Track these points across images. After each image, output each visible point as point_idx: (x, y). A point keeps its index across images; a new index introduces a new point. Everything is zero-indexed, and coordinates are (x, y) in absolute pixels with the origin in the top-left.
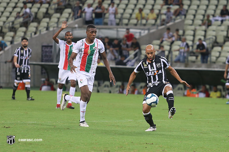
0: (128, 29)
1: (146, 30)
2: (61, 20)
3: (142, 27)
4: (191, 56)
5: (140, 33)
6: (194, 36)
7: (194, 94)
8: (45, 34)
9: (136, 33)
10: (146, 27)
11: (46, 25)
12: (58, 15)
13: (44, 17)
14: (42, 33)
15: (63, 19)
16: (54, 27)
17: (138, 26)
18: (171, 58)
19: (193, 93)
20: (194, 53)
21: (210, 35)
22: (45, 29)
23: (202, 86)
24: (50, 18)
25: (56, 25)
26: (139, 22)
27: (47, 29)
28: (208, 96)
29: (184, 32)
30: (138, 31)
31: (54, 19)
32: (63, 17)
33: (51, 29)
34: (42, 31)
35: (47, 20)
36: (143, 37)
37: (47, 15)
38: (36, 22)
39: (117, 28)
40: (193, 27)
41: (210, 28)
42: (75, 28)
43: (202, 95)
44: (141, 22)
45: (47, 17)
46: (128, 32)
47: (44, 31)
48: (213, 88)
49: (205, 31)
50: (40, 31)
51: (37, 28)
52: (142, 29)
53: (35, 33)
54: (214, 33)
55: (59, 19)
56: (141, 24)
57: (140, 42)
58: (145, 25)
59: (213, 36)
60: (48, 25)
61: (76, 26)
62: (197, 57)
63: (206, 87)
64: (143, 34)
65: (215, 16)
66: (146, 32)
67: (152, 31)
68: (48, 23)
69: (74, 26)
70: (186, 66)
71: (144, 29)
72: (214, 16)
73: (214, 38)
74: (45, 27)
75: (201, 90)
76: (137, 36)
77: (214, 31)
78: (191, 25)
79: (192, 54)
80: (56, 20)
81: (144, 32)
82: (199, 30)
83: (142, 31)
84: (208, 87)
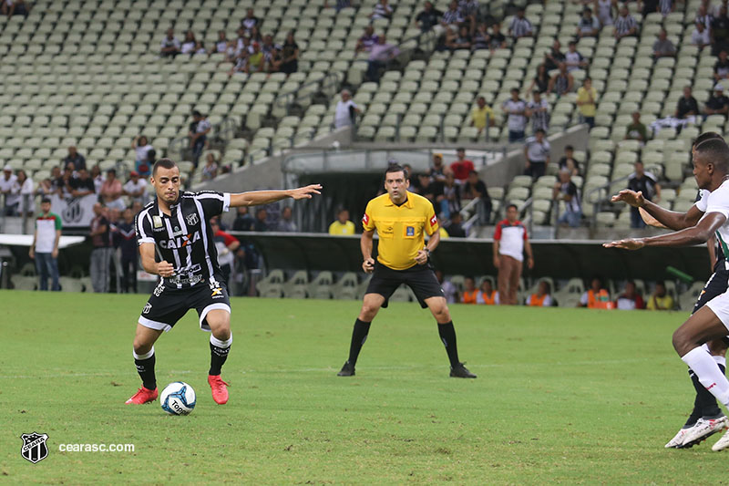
0: (461, 150)
1: (499, 151)
2: (301, 131)
3: (491, 145)
4: (603, 211)
5: (484, 158)
6: (612, 164)
7: (603, 301)
8: (263, 164)
9: (475, 158)
10: (499, 145)
11: (265, 143)
12: (294, 120)
13: (263, 126)
14: (256, 162)
15: (305, 130)
16: (283, 149)
17: (481, 144)
18: (557, 217)
19: (600, 299)
20: (611, 204)
21: (649, 162)
22: (264, 153)
23: (626, 283)
24: (276, 128)
25: (288, 144)
26: (484, 132)
27: (269, 152)
28: (641, 305)
29: (589, 155)
30: (481, 154)
31: (285, 130)
32: (307, 125)
33: (277, 153)
34: (255, 157)
35: (269, 131)
36: (491, 168)
37: (270, 120)
38: (243, 137)
39: (430, 149)
40: (610, 144)
41: (650, 144)
42: (334, 149)
43: (626, 305)
44: (488, 132)
45: (269, 126)
46: (461, 157)
47: (261, 158)
48: (654, 288)
49: (639, 153)
50: (252, 158)
51: (245, 151)
52: (489, 151)
53: (241, 163)
54: (659, 157)
55: (295, 128)
56: (488, 138)
57: (486, 181)
58: (496, 140)
59: (657, 163)
60: (270, 145)
61: (336, 144)
62: (618, 213)
63: (634, 285)
64: (490, 163)
65: (663, 115)
66: (499, 156)
67: (511, 154)
68: (271, 139)
69: (330, 146)
70: (591, 237)
71: (493, 151)
72: (659, 116)
73: (660, 168)
74: (263, 149)
75: (623, 291)
76: (478, 166)
77: (659, 151)
78: (607, 138)
79: (607, 208)
80: (290, 131)
81: (494, 158)
82: (625, 150)
83: (490, 155)
84: (639, 284)
